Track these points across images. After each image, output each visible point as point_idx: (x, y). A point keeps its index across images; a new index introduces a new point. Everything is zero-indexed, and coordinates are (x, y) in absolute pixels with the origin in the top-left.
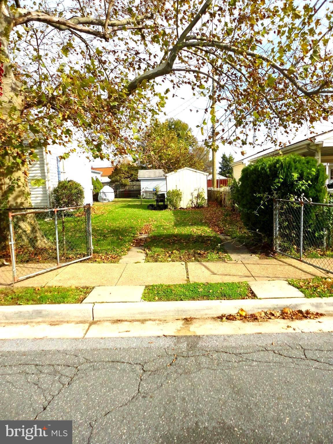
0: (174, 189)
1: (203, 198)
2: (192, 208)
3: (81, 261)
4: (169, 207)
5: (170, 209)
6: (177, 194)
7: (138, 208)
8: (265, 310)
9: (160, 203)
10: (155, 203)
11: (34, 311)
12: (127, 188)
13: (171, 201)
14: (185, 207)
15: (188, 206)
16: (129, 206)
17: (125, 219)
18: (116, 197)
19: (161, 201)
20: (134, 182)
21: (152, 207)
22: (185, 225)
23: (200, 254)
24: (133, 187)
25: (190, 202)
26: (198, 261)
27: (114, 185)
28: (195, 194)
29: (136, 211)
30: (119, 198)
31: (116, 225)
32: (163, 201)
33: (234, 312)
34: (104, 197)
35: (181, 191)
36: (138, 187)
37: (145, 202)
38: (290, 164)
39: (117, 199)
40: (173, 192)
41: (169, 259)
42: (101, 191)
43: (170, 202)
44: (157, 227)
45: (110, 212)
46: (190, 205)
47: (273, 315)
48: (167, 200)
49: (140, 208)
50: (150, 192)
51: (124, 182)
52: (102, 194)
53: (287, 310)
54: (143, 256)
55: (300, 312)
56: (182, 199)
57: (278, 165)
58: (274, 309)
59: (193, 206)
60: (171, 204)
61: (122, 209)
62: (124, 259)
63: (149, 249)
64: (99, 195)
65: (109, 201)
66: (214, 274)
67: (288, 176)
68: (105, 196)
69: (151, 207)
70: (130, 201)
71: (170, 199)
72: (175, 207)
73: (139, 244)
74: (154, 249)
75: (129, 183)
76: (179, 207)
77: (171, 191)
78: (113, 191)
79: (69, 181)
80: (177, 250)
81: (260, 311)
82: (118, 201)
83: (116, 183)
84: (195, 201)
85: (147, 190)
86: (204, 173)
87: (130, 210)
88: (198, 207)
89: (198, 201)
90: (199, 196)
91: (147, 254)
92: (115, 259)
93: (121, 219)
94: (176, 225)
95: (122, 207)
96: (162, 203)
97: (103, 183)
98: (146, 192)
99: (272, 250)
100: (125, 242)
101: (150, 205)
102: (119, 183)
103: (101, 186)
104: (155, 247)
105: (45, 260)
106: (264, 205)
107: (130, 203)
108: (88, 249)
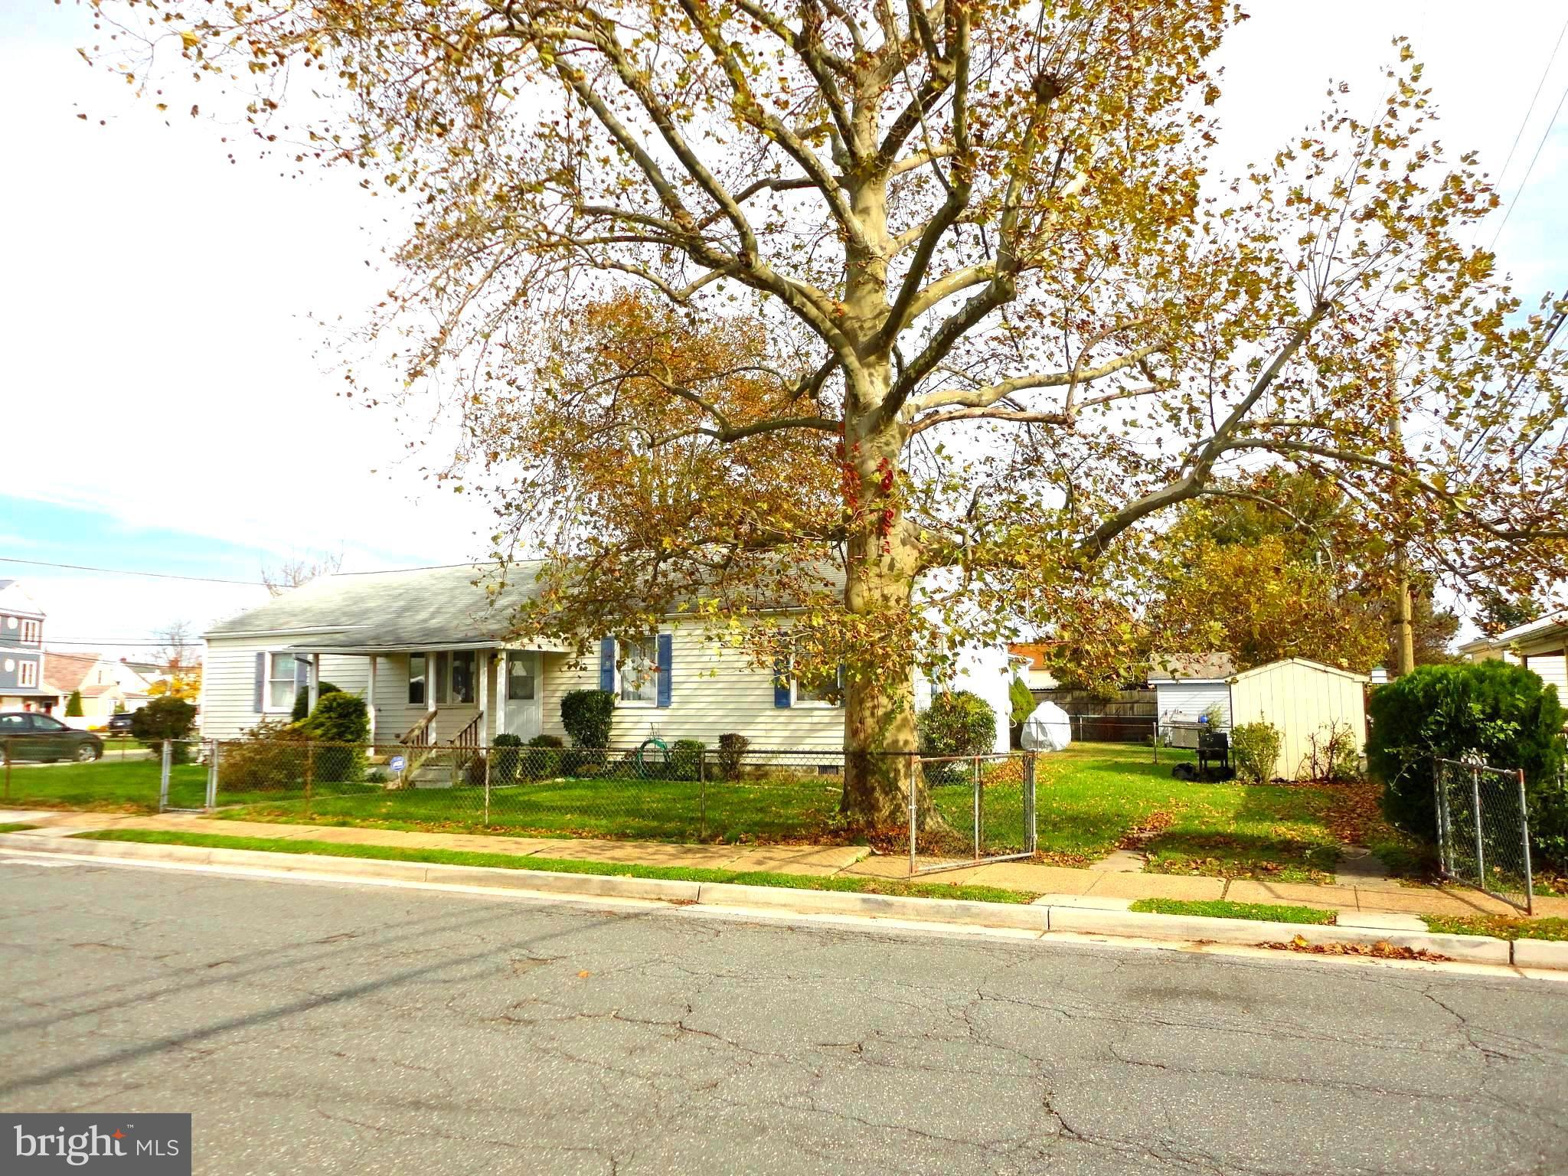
0: (1256, 720)
1: (1351, 752)
2: (1314, 780)
3: (1013, 860)
4: (1239, 774)
5: (1242, 780)
6: (1264, 738)
7: (1143, 773)
8: (1344, 943)
9: (1212, 764)
10: (1196, 763)
11: (959, 907)
12: (1112, 709)
13: (1244, 757)
14: (1292, 779)
15: (1302, 773)
16: (1118, 768)
17: (1103, 797)
18: (1076, 737)
19: (1215, 756)
20: (1135, 693)
21: (1185, 773)
22: (1261, 820)
23: (1266, 869)
24: (1132, 708)
25: (1308, 763)
26: (1258, 880)
27: (1069, 699)
28: (1325, 739)
29: (1136, 780)
30: (1085, 740)
31: (1081, 807)
32: (1222, 756)
33: (1286, 939)
34: (1041, 738)
35: (1276, 728)
36: (1148, 707)
37: (1170, 756)
38: (1465, 685)
39: (1077, 745)
40: (1252, 729)
41: (1195, 872)
42: (1032, 717)
43: (1243, 761)
44: (1185, 818)
45: (1061, 779)
46: (1306, 772)
47: (1356, 950)
48: (1234, 753)
49: (1149, 774)
50: (1189, 727)
51: (1101, 690)
52: (1034, 726)
53: (1383, 945)
54: (1141, 864)
55: (1408, 950)
56: (1281, 752)
57: (1438, 686)
58: (1360, 941)
59: (1319, 776)
60: (1246, 767)
61: (1096, 773)
62: (1099, 866)
63: (1154, 853)
64: (1026, 728)
65: (1054, 750)
66: (1279, 897)
67: (1461, 709)
68: (1044, 733)
69: (1182, 773)
70: (1119, 753)
71: (1241, 752)
72: (1257, 775)
73: (1132, 845)
74: (1164, 854)
75: (1118, 695)
76: (1273, 777)
77: (1246, 727)
78: (1066, 718)
79: (960, 694)
80: (1217, 859)
81: (1333, 942)
82: (1083, 751)
83: (1077, 693)
84: (1323, 760)
85: (1179, 718)
86: (1352, 675)
87: (1117, 778)
88: (1335, 779)
89: (1335, 761)
90: (1335, 746)
91: (1148, 861)
92: (1081, 862)
93: (1093, 797)
94: (1238, 817)
95: (1094, 768)
96: (1217, 763)
97: (1035, 692)
98: (1176, 726)
99: (1438, 873)
100: (1104, 838)
101: (1181, 766)
102: (1084, 694)
103: (1029, 703)
104: (1167, 850)
105: (947, 853)
106: (1409, 770)
107: (1121, 760)
108: (1028, 838)
